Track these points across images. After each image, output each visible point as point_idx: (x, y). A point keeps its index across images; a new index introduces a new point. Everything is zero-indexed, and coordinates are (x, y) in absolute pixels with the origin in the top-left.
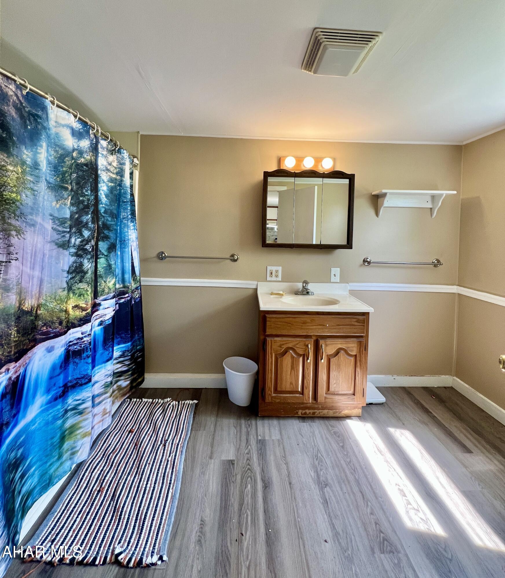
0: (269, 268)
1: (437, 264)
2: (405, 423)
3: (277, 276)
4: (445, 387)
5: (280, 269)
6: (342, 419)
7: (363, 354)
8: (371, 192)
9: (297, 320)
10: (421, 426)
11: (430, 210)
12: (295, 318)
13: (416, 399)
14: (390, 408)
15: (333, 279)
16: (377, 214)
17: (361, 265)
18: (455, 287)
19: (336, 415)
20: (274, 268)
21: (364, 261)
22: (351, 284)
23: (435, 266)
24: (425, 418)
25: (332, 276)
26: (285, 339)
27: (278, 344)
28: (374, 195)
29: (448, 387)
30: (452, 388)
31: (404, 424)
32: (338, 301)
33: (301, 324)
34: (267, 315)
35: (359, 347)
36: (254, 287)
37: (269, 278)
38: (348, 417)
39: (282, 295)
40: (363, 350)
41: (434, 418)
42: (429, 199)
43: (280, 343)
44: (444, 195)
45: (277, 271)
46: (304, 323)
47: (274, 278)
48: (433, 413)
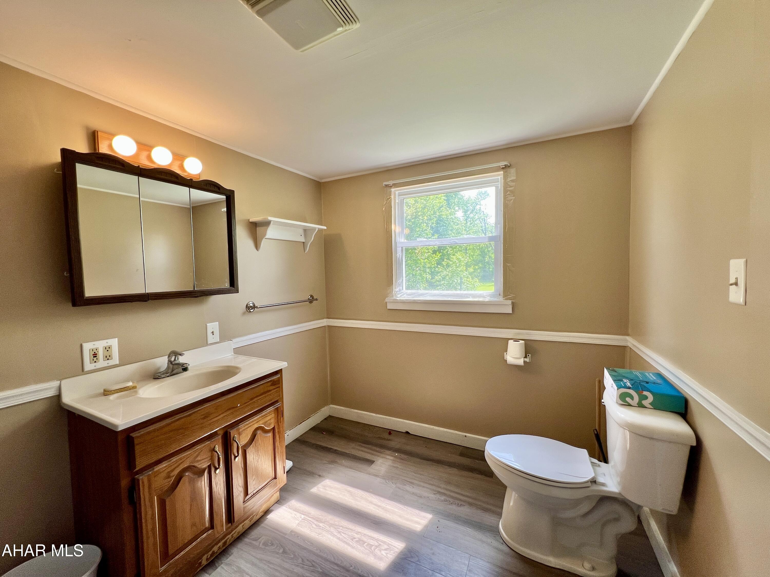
0: (88, 347)
1: (312, 300)
2: (321, 474)
3: (108, 358)
4: (325, 419)
5: (114, 343)
6: (262, 520)
7: (280, 422)
8: (248, 218)
9: (193, 417)
10: (333, 466)
11: (302, 244)
12: (190, 415)
13: (313, 444)
14: (299, 469)
15: (211, 339)
16: (257, 246)
17: (244, 313)
18: (325, 320)
19: (252, 522)
20: (100, 345)
21: (248, 307)
22: (235, 340)
23: (311, 302)
24: (331, 456)
25: (209, 334)
26: (174, 459)
27: (164, 475)
28: (252, 223)
29: (328, 417)
30: (330, 417)
31: (320, 476)
32: (237, 368)
33: (202, 421)
34: (133, 435)
35: (277, 415)
36: (51, 393)
37: (88, 366)
38: (267, 512)
39: (134, 387)
40: (280, 417)
41: (336, 452)
42: (301, 232)
43: (166, 472)
44: (317, 229)
45: (108, 349)
46: (206, 417)
47: (102, 363)
48: (332, 448)
